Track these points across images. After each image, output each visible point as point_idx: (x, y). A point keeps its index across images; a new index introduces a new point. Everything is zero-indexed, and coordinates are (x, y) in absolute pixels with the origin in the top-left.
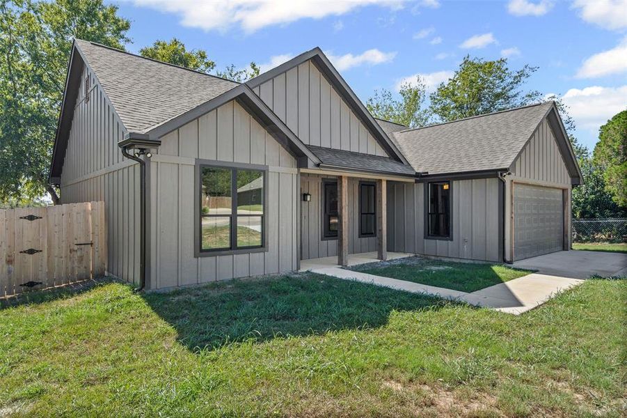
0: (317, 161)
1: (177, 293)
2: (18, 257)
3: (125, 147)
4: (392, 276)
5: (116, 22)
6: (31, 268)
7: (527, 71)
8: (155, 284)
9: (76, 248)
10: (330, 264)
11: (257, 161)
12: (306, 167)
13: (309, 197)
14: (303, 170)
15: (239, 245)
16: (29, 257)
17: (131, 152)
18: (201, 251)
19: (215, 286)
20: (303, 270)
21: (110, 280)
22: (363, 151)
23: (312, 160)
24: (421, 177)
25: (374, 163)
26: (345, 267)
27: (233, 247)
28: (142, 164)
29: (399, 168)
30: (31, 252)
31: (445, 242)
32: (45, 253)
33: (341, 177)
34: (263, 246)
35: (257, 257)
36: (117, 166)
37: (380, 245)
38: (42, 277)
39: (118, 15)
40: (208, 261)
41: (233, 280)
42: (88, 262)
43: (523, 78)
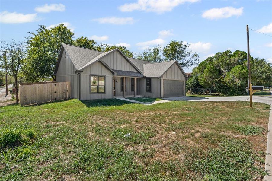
0: (117, 74)
1: (86, 101)
2: (53, 93)
3: (76, 72)
4: (135, 100)
5: (70, 33)
6: (56, 96)
7: (188, 45)
8: (82, 99)
9: (64, 92)
10: (121, 97)
11: (103, 74)
12: (114, 75)
13: (117, 82)
14: (114, 76)
15: (99, 92)
16: (55, 93)
17: (77, 73)
18: (91, 93)
19: (94, 100)
20: (114, 98)
21: (72, 98)
22: (130, 71)
23: (116, 74)
24: (145, 77)
25: (132, 74)
26: (125, 98)
27: (98, 92)
28: (79, 75)
29: (139, 75)
30: (55, 92)
31: (150, 93)
32: (58, 93)
33: (124, 77)
34: (105, 92)
35: (103, 95)
36: (73, 74)
37: (134, 93)
38: (58, 98)
39: (71, 31)
40: (92, 95)
41: (98, 99)
42: (67, 95)
43: (187, 47)
